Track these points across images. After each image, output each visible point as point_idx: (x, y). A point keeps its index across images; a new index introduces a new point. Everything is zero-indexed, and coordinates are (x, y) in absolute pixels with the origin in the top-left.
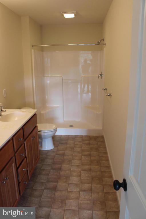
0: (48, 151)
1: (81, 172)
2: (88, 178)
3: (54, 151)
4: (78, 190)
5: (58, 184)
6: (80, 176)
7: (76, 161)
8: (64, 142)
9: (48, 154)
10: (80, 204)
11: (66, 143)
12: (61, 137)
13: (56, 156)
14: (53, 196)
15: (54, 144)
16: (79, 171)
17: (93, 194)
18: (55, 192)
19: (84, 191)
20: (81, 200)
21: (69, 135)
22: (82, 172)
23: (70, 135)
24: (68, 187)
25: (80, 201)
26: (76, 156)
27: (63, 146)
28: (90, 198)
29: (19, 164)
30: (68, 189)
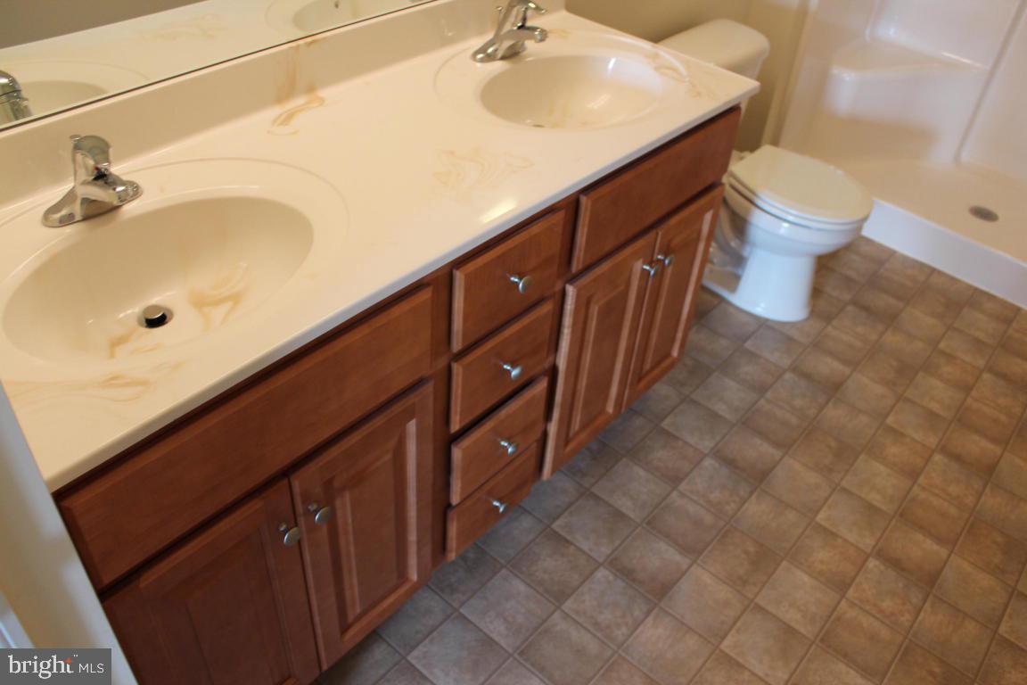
0: (763, 324)
1: (930, 456)
2: (953, 511)
3: (790, 339)
4: (868, 542)
5: (786, 459)
6: (913, 474)
7: (938, 383)
8: (882, 301)
9: (748, 345)
10: (838, 619)
11: (890, 319)
12: (881, 263)
13: (788, 376)
14: (730, 508)
15: (816, 292)
16: (924, 445)
17: (927, 605)
18: (751, 493)
19: (895, 563)
20: (852, 604)
21: (933, 271)
22: (937, 458)
23: (940, 273)
24: (826, 499)
25: (843, 604)
26: (950, 358)
27: (860, 329)
28: (902, 619)
29: (467, 421)
30: (817, 512)
